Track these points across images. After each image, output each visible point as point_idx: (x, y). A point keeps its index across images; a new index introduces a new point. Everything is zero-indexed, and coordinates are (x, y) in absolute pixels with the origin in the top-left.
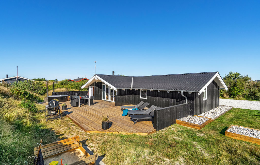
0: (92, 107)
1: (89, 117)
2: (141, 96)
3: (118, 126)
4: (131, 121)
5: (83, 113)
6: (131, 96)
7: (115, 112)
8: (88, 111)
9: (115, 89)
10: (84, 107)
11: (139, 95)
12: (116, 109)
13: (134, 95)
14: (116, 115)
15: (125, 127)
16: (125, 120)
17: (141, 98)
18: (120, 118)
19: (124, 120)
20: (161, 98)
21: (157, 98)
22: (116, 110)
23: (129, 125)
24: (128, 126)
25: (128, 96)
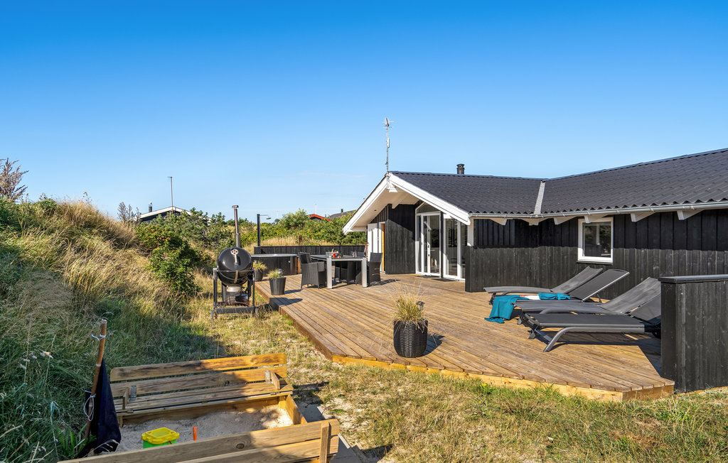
0: (376, 290)
1: (354, 316)
2: (580, 251)
3: (470, 352)
4: (530, 341)
5: (335, 306)
6: (535, 252)
7: (459, 307)
8: (357, 300)
9: (463, 217)
10: (346, 290)
11: (575, 244)
12: (465, 299)
13: (548, 248)
14: (465, 318)
15: (502, 358)
16: (501, 333)
17: (581, 257)
18: (481, 326)
19: (496, 334)
20: (695, 252)
21: (672, 254)
22: (466, 302)
23: (521, 352)
24: (517, 355)
25: (523, 253)
